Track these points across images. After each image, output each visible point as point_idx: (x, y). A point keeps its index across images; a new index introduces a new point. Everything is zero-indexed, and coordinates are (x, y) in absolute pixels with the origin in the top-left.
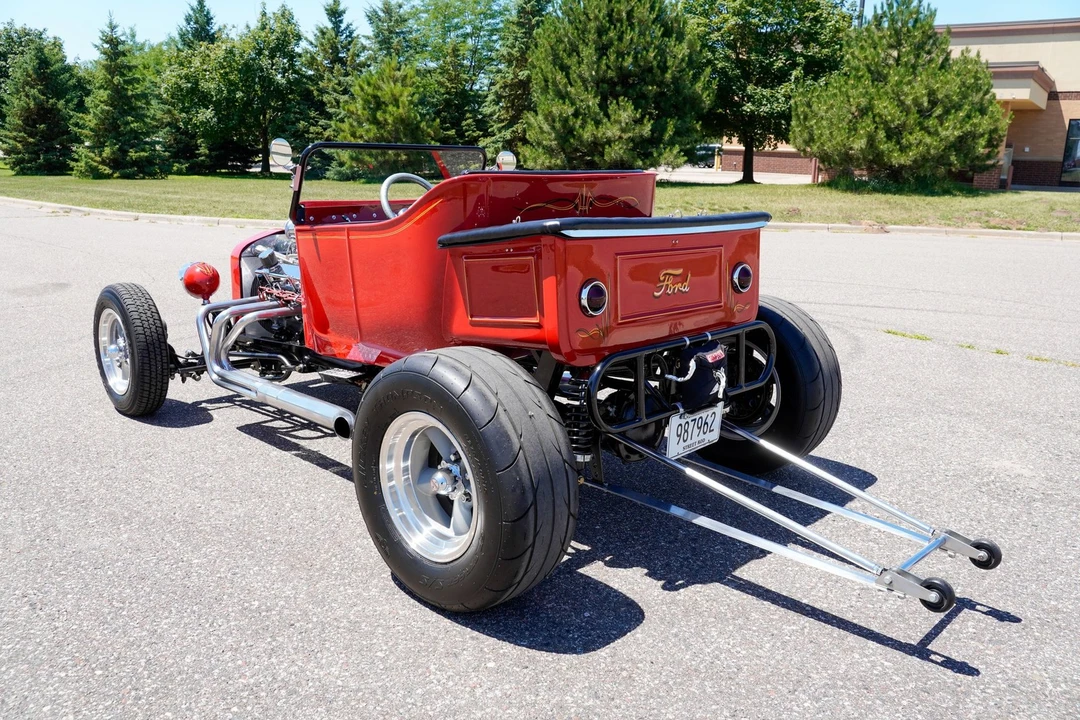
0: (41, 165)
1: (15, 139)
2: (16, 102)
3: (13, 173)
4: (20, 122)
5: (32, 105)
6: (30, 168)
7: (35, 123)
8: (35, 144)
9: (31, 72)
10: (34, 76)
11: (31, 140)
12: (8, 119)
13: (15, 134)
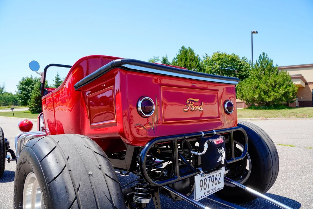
0: (38, 111)
1: (32, 104)
2: (34, 95)
3: (31, 113)
4: (34, 100)
5: (37, 96)
6: (35, 112)
7: (38, 100)
8: (37, 106)
9: (38, 88)
10: (39, 89)
11: (36, 105)
12: (31, 99)
13: (32, 103)
